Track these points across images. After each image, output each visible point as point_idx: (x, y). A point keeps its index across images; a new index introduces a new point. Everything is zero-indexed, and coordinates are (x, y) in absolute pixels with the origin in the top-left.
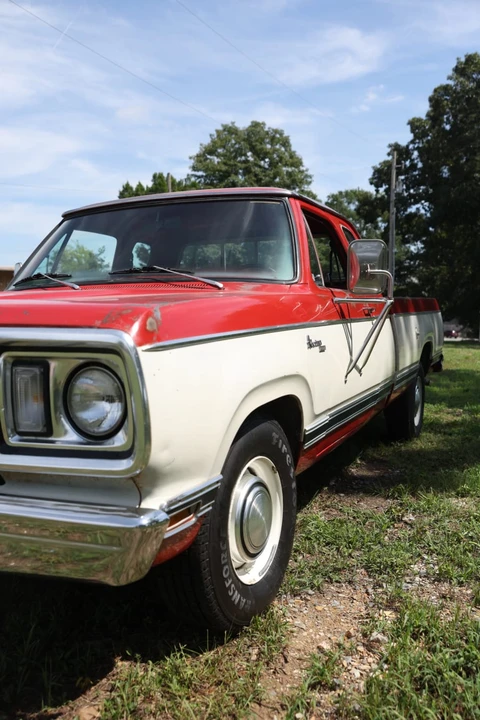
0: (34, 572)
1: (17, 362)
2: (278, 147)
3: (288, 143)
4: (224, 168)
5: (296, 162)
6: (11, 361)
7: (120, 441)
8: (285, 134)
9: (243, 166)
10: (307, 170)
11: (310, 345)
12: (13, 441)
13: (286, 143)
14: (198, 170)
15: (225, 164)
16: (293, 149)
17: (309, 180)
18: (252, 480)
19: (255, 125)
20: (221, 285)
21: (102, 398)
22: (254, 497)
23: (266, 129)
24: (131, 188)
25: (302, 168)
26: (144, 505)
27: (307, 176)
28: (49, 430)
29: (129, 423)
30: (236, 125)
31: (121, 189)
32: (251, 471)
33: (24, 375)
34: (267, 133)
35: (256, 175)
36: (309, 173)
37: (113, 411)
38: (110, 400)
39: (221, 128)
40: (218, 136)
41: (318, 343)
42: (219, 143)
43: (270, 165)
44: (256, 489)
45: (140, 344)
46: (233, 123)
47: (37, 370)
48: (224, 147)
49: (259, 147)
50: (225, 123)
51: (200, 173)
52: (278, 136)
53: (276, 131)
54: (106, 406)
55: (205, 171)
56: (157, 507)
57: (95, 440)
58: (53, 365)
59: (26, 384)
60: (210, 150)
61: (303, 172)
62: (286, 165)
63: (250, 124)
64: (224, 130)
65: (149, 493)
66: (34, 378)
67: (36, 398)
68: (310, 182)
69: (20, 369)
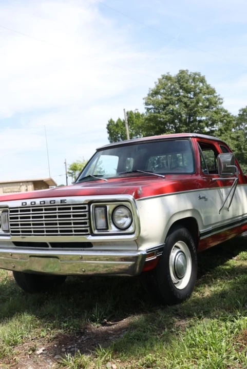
0: (107, 272)
1: (96, 206)
2: (198, 83)
3: (204, 80)
4: (165, 101)
5: (212, 92)
6: (94, 206)
7: (131, 229)
8: (202, 75)
9: (177, 98)
10: (219, 95)
11: (200, 198)
12: (96, 232)
13: (202, 80)
14: (149, 105)
15: (166, 99)
16: (208, 83)
17: (221, 101)
18: (178, 250)
19: (182, 72)
20: (164, 176)
21: (124, 217)
22: (179, 257)
23: (189, 74)
24: (114, 122)
25: (215, 95)
26: (139, 249)
27: (219, 99)
28: (107, 228)
29: (133, 224)
30: (170, 74)
31: (108, 123)
32: (177, 247)
33: (99, 211)
34: (190, 76)
35: (185, 103)
36: (220, 97)
37: (128, 221)
38: (127, 217)
39: (161, 77)
40: (159, 82)
41: (204, 198)
42: (160, 86)
43: (195, 95)
44: (180, 254)
45: (136, 199)
46: (168, 73)
47: (103, 209)
48: (164, 89)
49: (185, 85)
50: (163, 74)
51: (151, 106)
52: (197, 76)
53: (195, 74)
54: (125, 219)
55: (153, 105)
56: (143, 250)
57: (122, 230)
58: (108, 207)
59: (100, 214)
60: (156, 93)
61: (216, 97)
62: (204, 94)
63: (178, 72)
64: (163, 78)
65: (141, 246)
66: (102, 211)
67: (103, 218)
68: (222, 103)
69: (97, 209)
